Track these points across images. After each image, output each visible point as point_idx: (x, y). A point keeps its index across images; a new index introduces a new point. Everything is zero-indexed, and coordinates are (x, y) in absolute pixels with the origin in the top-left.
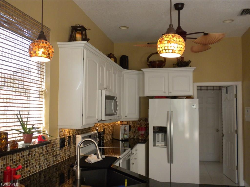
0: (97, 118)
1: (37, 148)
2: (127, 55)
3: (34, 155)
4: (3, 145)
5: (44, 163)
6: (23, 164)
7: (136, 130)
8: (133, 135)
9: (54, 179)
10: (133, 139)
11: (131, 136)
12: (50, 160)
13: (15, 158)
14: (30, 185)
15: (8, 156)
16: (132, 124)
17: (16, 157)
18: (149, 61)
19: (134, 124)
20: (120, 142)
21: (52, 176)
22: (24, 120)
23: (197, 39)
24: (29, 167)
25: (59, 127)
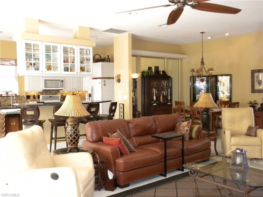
24: (7, 102)
25: (25, 92)
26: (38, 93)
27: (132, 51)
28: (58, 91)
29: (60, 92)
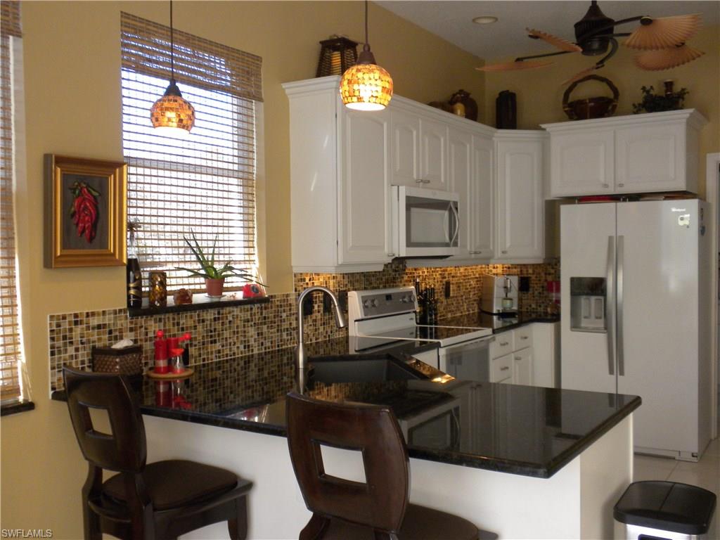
0: (386, 250)
1: (235, 309)
2: (512, 90)
3: (230, 322)
4: (157, 295)
5: (255, 341)
6: (203, 336)
7: (543, 290)
8: (537, 303)
9: (285, 379)
10: (537, 312)
11: (530, 306)
12: (272, 337)
13: (184, 321)
14: (224, 379)
15: (167, 315)
16: (533, 274)
17: (186, 320)
18: (570, 100)
19: (539, 274)
20: (493, 318)
21: (279, 372)
22: (205, 251)
23: (632, 36)
24: (218, 344)
25: (295, 270)
29: (407, 271)
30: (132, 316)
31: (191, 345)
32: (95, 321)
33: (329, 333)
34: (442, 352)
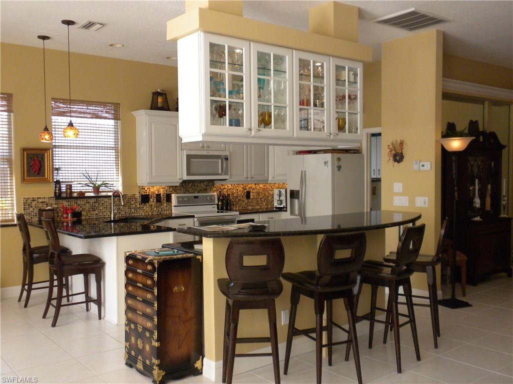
0: (178, 177)
3: (103, 204)
4: (68, 192)
6: (89, 208)
13: (80, 202)
15: (72, 200)
24: (96, 211)
25: (139, 185)
26: (166, 188)
27: (443, 80)
28: (211, 184)
29: (215, 186)
30: (56, 199)
31: (83, 211)
32: (40, 200)
33: (160, 211)
34: (196, 219)
